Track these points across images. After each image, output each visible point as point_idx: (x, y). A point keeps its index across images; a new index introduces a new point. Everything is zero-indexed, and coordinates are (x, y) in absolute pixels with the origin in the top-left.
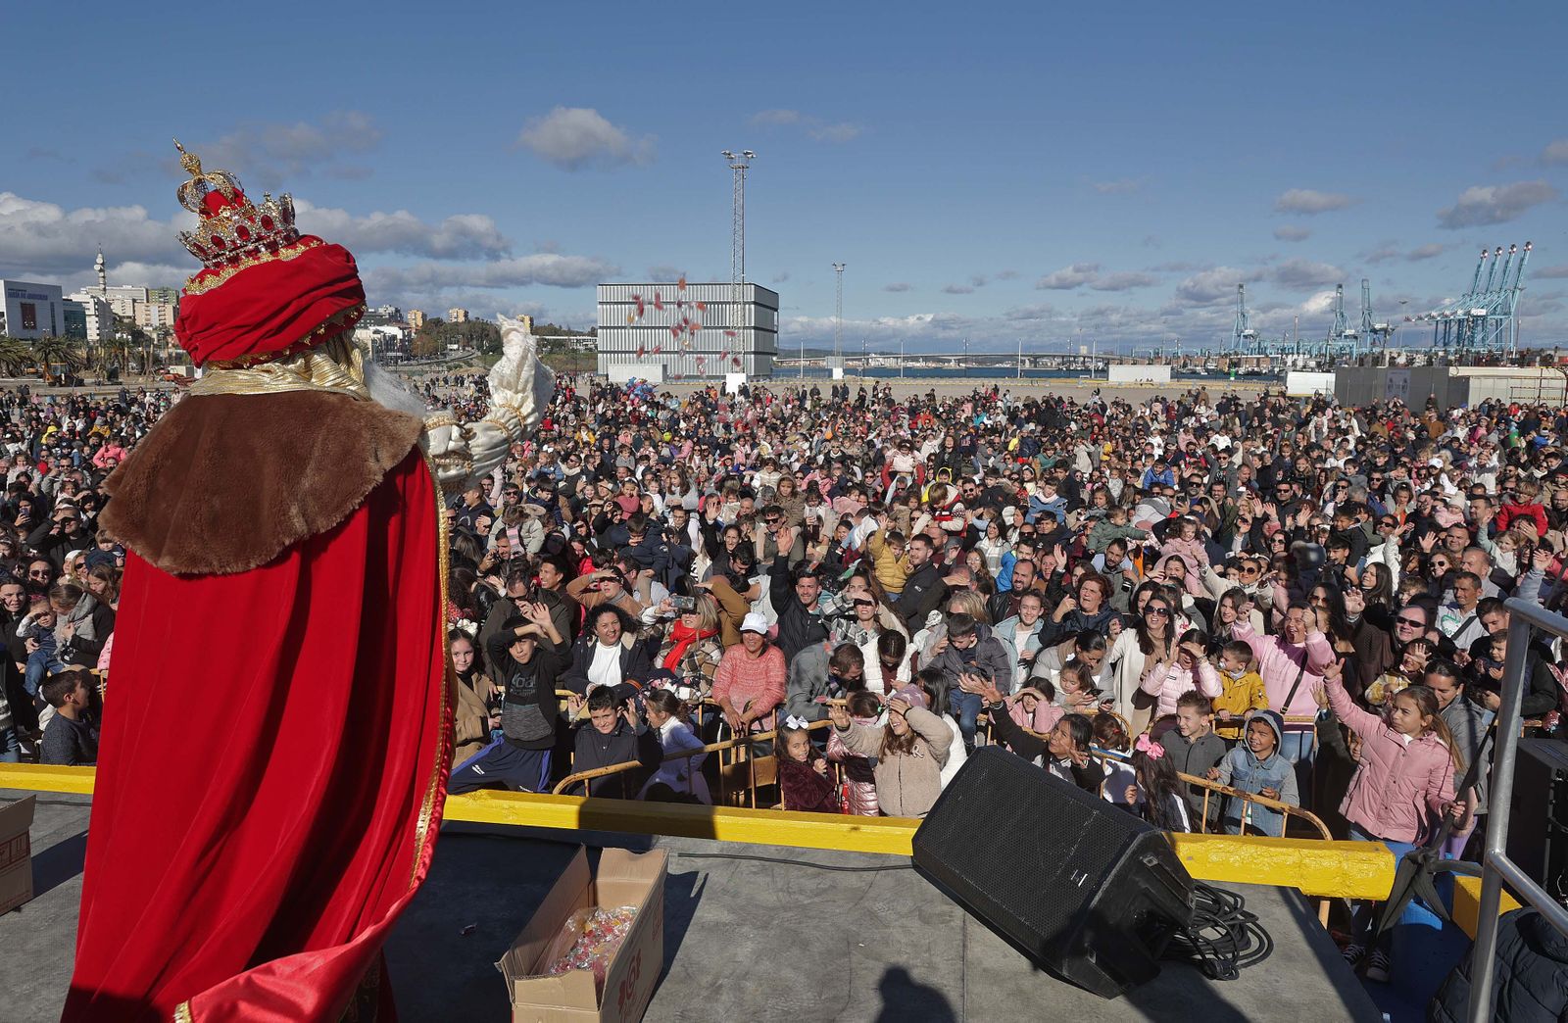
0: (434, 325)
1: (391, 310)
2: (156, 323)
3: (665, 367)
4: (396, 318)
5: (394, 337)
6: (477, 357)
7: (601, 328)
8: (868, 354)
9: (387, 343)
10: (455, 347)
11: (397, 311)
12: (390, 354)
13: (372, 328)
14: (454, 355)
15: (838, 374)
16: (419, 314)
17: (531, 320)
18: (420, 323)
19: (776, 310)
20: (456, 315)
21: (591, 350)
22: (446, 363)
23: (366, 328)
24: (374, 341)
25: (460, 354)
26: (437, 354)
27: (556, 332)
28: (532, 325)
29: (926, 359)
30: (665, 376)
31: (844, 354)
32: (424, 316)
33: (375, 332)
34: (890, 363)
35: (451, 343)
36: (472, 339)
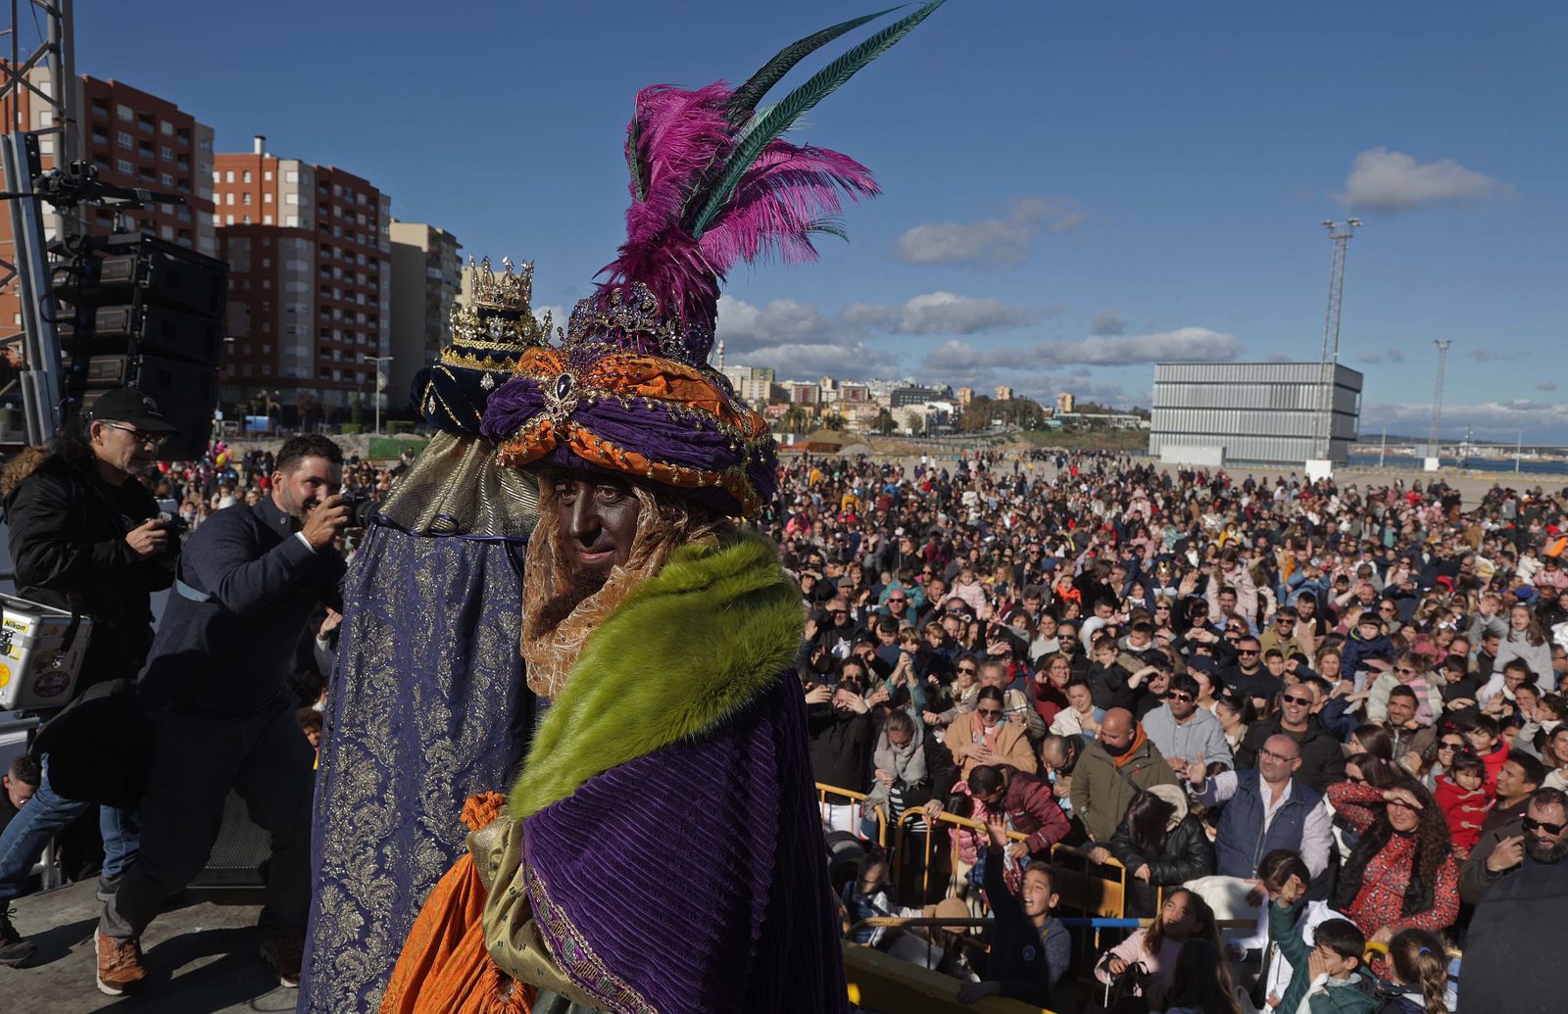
0: (982, 404)
1: (944, 387)
2: (756, 396)
3: (1224, 450)
4: (947, 395)
5: (945, 413)
6: (1020, 433)
7: (1157, 408)
8: (1458, 442)
9: (939, 418)
10: (999, 422)
11: (949, 388)
12: (942, 428)
13: (927, 404)
14: (998, 430)
15: (1432, 464)
16: (968, 391)
17: (1073, 398)
18: (968, 399)
19: (1359, 391)
20: (1002, 393)
21: (1132, 429)
22: (990, 437)
23: (921, 403)
24: (928, 416)
25: (1003, 428)
26: (981, 428)
27: (1097, 410)
28: (1073, 403)
29: (1540, 451)
30: (1225, 460)
31: (1441, 442)
32: (972, 393)
33: (931, 407)
34: (1489, 453)
35: (996, 419)
36: (1016, 415)
